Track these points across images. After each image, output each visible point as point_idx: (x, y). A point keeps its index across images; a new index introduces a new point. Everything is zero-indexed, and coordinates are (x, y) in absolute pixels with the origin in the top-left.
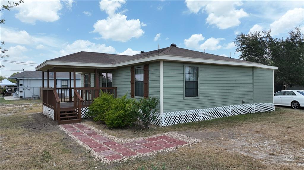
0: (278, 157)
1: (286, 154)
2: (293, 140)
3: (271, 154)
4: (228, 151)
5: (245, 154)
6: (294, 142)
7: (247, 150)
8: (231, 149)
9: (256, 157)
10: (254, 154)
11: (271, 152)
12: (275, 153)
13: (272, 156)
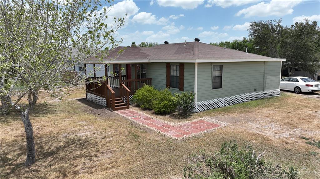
0: (280, 135)
1: (284, 133)
2: (290, 123)
3: (275, 133)
4: (248, 131)
5: (260, 133)
6: (291, 124)
7: (260, 130)
8: (250, 130)
9: (266, 135)
10: (265, 133)
11: (275, 132)
12: (278, 132)
13: (276, 134)
